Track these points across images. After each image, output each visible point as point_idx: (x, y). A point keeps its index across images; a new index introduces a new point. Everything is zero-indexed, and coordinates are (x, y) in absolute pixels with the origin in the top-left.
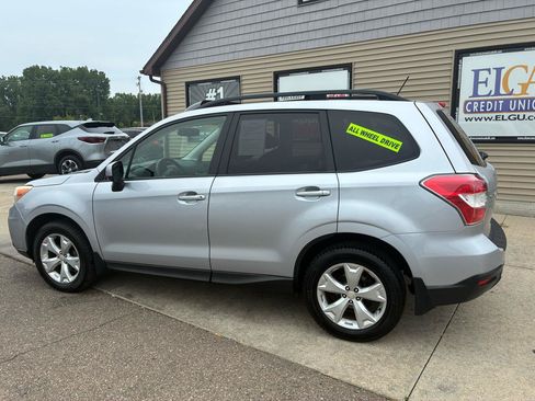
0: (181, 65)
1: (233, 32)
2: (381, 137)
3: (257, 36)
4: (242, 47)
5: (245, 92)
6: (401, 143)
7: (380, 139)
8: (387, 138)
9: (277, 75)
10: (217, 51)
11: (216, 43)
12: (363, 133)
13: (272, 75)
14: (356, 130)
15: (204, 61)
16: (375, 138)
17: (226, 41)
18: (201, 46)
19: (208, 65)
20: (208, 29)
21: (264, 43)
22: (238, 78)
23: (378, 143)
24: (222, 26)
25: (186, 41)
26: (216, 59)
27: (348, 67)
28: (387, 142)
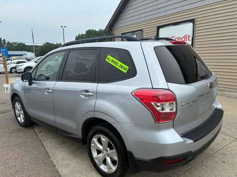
0: (120, 25)
1: (140, 8)
2: (120, 63)
3: (150, 9)
4: (144, 15)
5: (145, 37)
6: (128, 67)
7: (119, 65)
8: (122, 64)
9: (158, 28)
10: (133, 18)
11: (133, 14)
12: (112, 61)
13: (156, 28)
14: (110, 59)
15: (128, 23)
16: (117, 64)
17: (137, 13)
18: (128, 16)
19: (130, 25)
20: (131, 8)
21: (153, 12)
22: (141, 30)
23: (118, 67)
24: (136, 6)
25: (122, 15)
26: (133, 22)
27: (192, 21)
28: (122, 67)
